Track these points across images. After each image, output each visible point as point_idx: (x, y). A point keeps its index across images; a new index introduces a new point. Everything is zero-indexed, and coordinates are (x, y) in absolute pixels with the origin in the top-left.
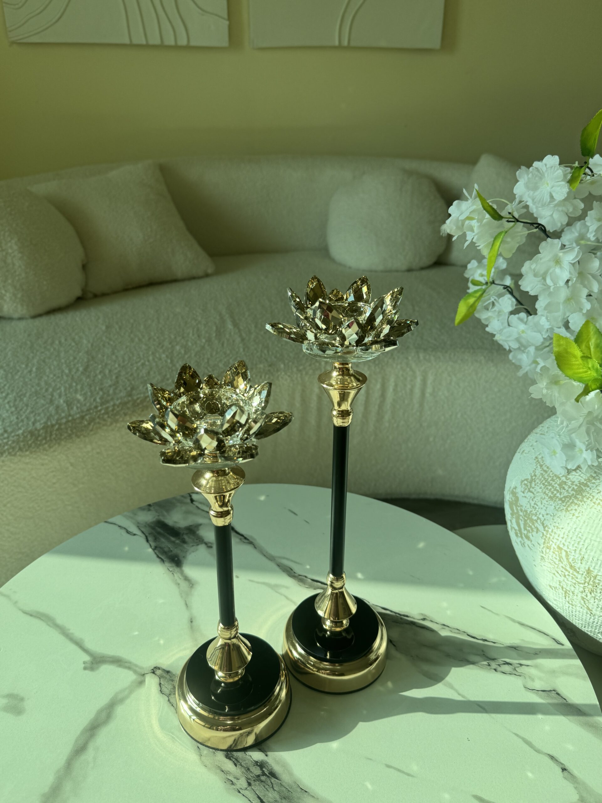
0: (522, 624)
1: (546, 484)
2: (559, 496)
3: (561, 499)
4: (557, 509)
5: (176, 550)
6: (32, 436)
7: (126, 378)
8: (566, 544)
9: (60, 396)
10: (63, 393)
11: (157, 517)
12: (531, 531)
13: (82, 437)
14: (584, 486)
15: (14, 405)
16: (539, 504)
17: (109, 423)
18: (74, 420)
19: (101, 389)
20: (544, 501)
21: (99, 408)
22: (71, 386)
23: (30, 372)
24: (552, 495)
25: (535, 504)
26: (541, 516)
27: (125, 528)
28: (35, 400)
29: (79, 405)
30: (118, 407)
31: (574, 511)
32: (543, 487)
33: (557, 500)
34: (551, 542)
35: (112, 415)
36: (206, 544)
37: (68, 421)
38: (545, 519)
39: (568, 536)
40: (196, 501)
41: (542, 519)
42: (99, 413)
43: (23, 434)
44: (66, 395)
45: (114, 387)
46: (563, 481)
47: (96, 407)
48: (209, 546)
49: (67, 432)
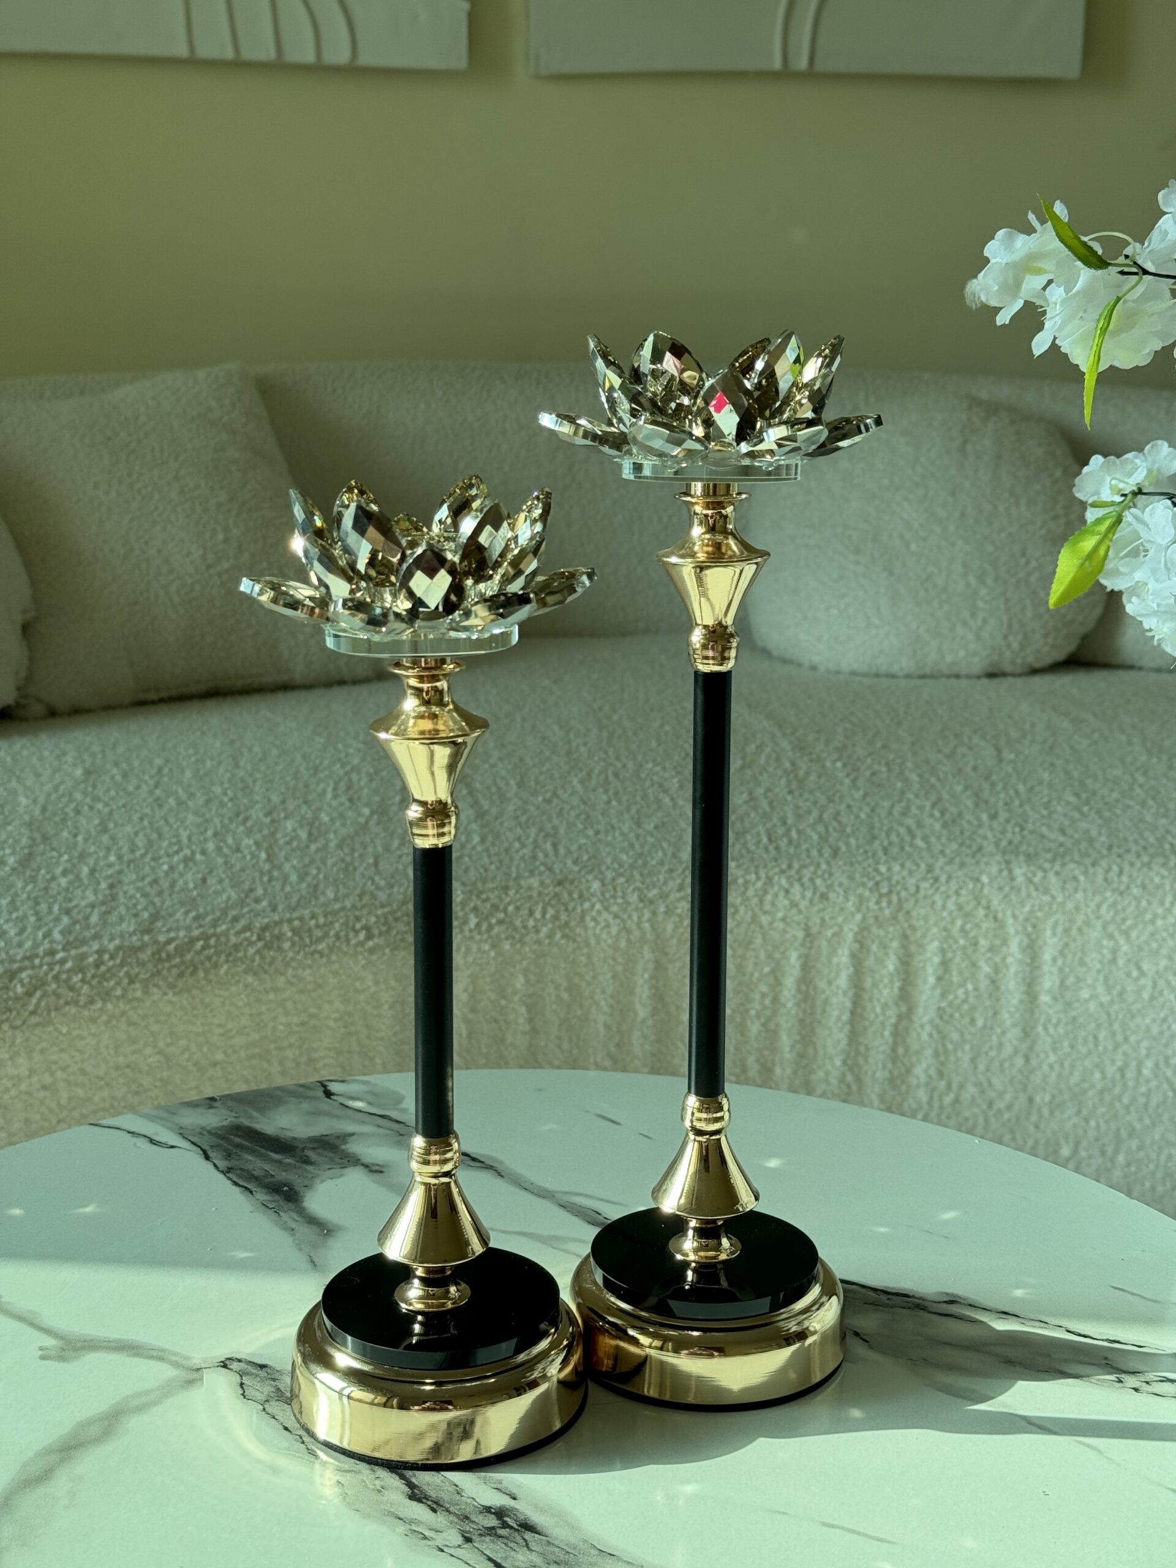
5: (284, 1174)
11: (232, 1120)
13: (5, 1028)
21: (60, 956)
27: (145, 1136)
36: (366, 1166)
40: (338, 1095)
48: (374, 1170)
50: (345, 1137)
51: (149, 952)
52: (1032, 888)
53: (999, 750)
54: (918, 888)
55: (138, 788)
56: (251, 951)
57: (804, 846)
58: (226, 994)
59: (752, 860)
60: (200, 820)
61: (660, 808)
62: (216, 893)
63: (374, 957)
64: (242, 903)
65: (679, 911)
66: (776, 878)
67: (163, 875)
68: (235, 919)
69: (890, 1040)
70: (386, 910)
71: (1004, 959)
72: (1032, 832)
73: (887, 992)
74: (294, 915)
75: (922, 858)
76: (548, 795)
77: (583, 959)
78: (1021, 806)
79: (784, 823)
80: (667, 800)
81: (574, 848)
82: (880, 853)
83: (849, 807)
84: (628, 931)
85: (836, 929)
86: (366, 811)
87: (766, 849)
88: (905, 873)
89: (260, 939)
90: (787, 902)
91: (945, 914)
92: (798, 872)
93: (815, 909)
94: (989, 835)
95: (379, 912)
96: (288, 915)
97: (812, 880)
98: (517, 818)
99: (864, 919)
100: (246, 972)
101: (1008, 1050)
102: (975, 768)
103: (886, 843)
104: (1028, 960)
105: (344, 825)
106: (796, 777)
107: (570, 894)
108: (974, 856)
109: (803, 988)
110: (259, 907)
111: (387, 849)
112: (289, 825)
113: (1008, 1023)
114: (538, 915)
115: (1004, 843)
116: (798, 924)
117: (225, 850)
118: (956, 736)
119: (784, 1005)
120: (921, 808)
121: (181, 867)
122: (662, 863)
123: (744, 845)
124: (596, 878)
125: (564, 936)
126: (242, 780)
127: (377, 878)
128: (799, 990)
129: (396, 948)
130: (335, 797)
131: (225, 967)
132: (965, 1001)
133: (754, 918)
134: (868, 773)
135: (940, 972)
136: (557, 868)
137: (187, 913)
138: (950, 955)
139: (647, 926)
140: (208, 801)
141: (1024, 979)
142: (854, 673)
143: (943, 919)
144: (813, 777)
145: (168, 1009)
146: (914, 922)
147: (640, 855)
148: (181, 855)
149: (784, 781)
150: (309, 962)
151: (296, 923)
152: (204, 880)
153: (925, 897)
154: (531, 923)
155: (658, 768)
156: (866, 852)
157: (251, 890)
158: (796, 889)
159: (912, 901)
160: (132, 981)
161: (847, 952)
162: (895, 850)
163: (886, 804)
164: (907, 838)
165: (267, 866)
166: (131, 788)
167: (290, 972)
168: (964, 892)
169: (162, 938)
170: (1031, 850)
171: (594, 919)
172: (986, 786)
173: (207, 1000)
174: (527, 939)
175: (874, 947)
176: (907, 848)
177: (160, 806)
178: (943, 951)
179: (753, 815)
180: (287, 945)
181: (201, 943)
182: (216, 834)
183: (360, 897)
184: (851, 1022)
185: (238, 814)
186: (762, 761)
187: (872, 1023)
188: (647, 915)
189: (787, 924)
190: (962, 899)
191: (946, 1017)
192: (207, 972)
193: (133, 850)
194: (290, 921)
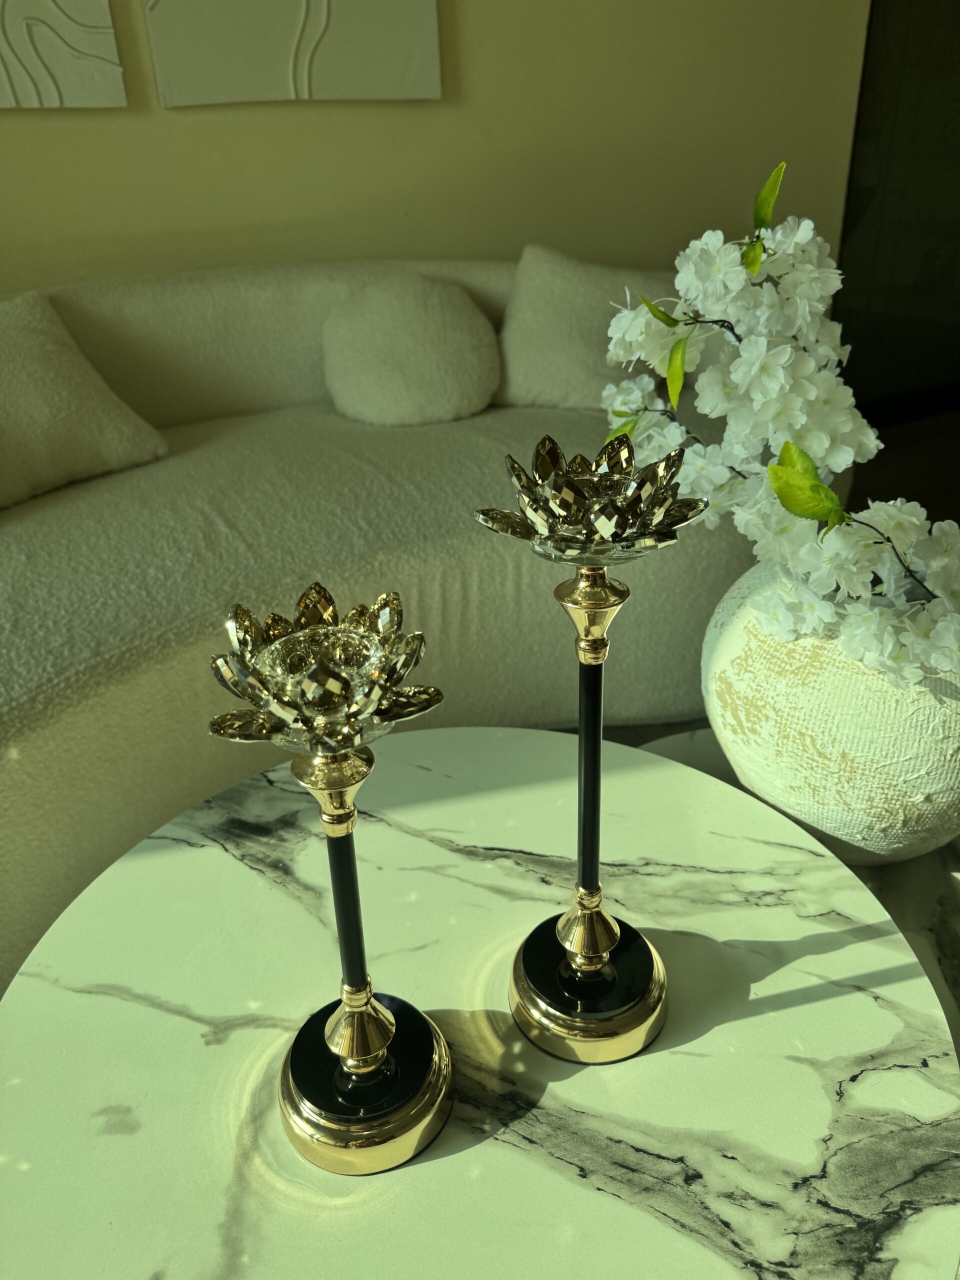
0: (768, 843)
1: (768, 657)
2: (790, 668)
3: (793, 672)
4: (790, 685)
5: (275, 853)
7: (84, 629)
8: (810, 726)
11: (226, 815)
12: (757, 722)
13: (38, 729)
14: (820, 649)
16: (764, 684)
17: (75, 702)
18: (20, 706)
19: (50, 652)
20: (770, 680)
21: (55, 681)
24: (780, 670)
25: (758, 686)
26: (770, 700)
27: (184, 841)
29: (21, 682)
30: (84, 674)
31: (813, 684)
32: (765, 662)
33: (788, 674)
34: (788, 730)
35: (78, 688)
36: (317, 836)
37: (12, 709)
38: (775, 702)
39: (810, 716)
40: (277, 782)
41: (772, 702)
42: (57, 689)
45: (69, 645)
46: (790, 649)
47: (50, 680)
49: (14, 726)
50: (295, 815)
51: (102, 666)
53: (480, 468)
55: (60, 562)
57: (410, 536)
58: (148, 677)
59: (388, 548)
60: (102, 578)
61: (336, 526)
64: (142, 625)
66: (401, 556)
67: (94, 617)
68: (142, 636)
69: (459, 617)
71: (506, 574)
74: (172, 625)
76: (279, 528)
79: (397, 524)
80: (338, 521)
82: (445, 534)
83: (424, 511)
85: (432, 575)
86: (190, 555)
87: (393, 541)
88: (458, 542)
89: (158, 643)
91: (479, 559)
92: (411, 551)
93: (422, 567)
96: (169, 627)
97: (418, 554)
98: (268, 545)
99: (444, 568)
100: (155, 663)
101: (510, 612)
103: (446, 528)
104: (516, 573)
105: (180, 566)
106: (395, 497)
109: (419, 604)
110: (152, 626)
111: (208, 575)
112: (152, 572)
113: (510, 600)
116: (414, 576)
117: (122, 594)
118: (458, 461)
119: (411, 613)
121: (102, 610)
122: (347, 558)
123: (382, 540)
126: (116, 547)
128: (417, 605)
130: (170, 549)
131: (144, 663)
132: (490, 595)
134: (427, 490)
135: (479, 585)
136: (297, 570)
137: (115, 638)
138: (483, 577)
139: (347, 592)
140: (102, 565)
141: (515, 581)
144: (402, 496)
146: (466, 565)
148: (100, 602)
150: (185, 649)
151: (174, 630)
152: (117, 616)
155: (327, 503)
156: (439, 534)
157: (145, 616)
158: (412, 559)
159: (464, 556)
160: (98, 685)
161: (438, 584)
162: (452, 531)
163: (441, 506)
164: (455, 524)
165: (148, 600)
166: (56, 564)
167: (177, 656)
169: (107, 657)
173: (139, 682)
175: (450, 580)
176: (457, 529)
177: (77, 573)
178: (480, 575)
179: (381, 523)
180: (173, 644)
181: (128, 654)
182: (114, 585)
185: (121, 570)
187: (451, 613)
188: (346, 586)
191: (483, 604)
192: (135, 669)
193: (72, 605)
194: (171, 630)
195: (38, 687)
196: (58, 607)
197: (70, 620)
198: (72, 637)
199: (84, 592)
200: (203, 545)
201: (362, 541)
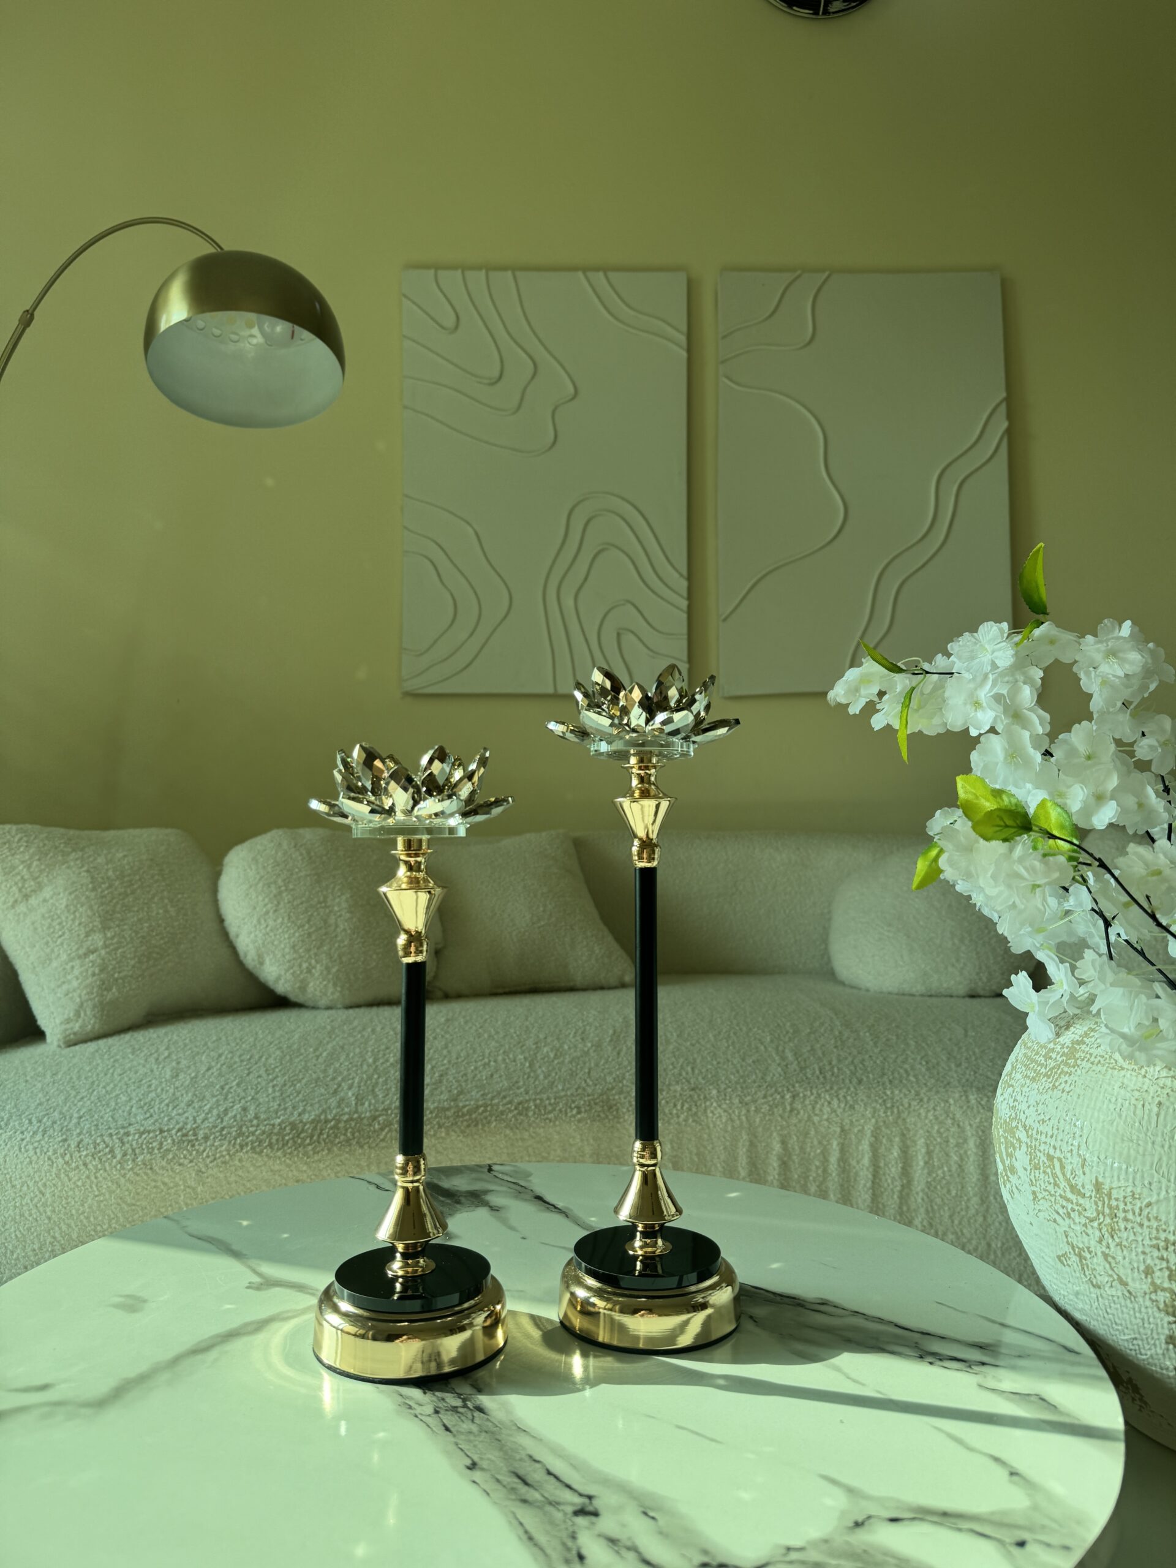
2: (1045, 1071)
3: (1047, 1075)
4: (1042, 1092)
6: (292, 1130)
8: (1059, 1144)
9: (350, 1088)
10: (356, 1084)
15: (281, 1090)
16: (1019, 1098)
18: (361, 1119)
20: (1027, 1090)
22: (370, 1078)
23: (318, 1057)
24: (1037, 1076)
25: (1016, 1101)
26: (1024, 1117)
27: (376, 1185)
28: (313, 1088)
29: (373, 1101)
31: (1063, 1085)
32: (1026, 1069)
34: (1038, 1154)
36: (491, 1207)
37: (352, 1119)
39: (1058, 1129)
43: (280, 1125)
44: (359, 1087)
46: (1051, 1049)
48: (494, 1209)
49: (345, 1134)
50: (486, 1192)
51: (452, 1111)
52: (980, 1107)
53: (966, 1031)
54: (910, 1105)
55: (471, 1028)
56: (510, 1115)
57: (841, 1077)
58: (494, 1139)
59: (809, 1083)
60: (497, 1045)
61: (757, 1052)
62: (497, 1083)
63: (581, 1125)
64: (510, 1088)
65: (763, 1110)
66: (823, 1095)
67: (470, 1071)
68: (504, 1097)
69: (898, 1201)
70: (590, 1098)
71: (966, 1152)
72: (981, 1075)
73: (894, 1170)
74: (538, 1097)
75: (912, 1087)
76: (694, 1042)
77: (705, 1136)
78: (976, 1060)
79: (830, 1063)
80: (762, 1048)
81: (704, 1070)
82: (887, 1083)
83: (870, 1056)
84: (732, 1121)
85: (860, 1128)
86: (589, 1045)
87: (818, 1078)
88: (902, 1095)
89: (516, 1109)
90: (829, 1109)
91: (927, 1121)
92: (836, 1092)
93: (846, 1114)
94: (955, 1075)
95: (586, 1099)
96: (534, 1097)
97: (845, 1097)
98: (673, 1052)
99: (877, 1122)
100: (506, 1127)
101: (972, 1211)
102: (950, 1040)
103: (891, 1078)
104: (981, 1154)
105: (575, 1051)
106: (841, 1039)
107: (699, 1096)
108: (944, 1087)
109: (842, 1164)
110: (518, 1091)
111: (597, 1065)
112: (545, 1050)
113: (971, 1193)
114: (679, 1107)
115: (964, 1080)
116: (836, 1123)
117: (507, 1061)
118: (942, 1023)
119: (831, 1175)
120: (914, 1059)
121: (481, 1068)
122: (755, 1082)
123: (805, 1075)
124: (715, 1088)
125: (694, 1121)
126: (527, 1027)
127: (588, 1080)
128: (839, 1165)
129: (594, 1121)
130: (574, 1036)
131: (494, 1124)
132: (943, 1178)
133: (809, 1118)
134: (884, 1039)
135: (926, 1159)
136: (692, 1081)
137: (478, 1092)
138: (932, 1148)
139: (744, 1118)
140: (505, 1036)
141: (979, 1165)
142: (890, 993)
143: (926, 1125)
144: (851, 1040)
145: (460, 1145)
146: (908, 1126)
147: (742, 1077)
148: (483, 1062)
149: (833, 1042)
150: (543, 1124)
151: (538, 1102)
152: (492, 1075)
153: (914, 1110)
154: (675, 1112)
155: (760, 1031)
156: (878, 1082)
157: (517, 1082)
158: (835, 1102)
159: (906, 1113)
160: (440, 1127)
161: (867, 1143)
162: (896, 1082)
163: (894, 1056)
164: (905, 1075)
165: (528, 1070)
166: (467, 1028)
167: (531, 1129)
168: (938, 1108)
169: (461, 1104)
170: (980, 1085)
171: (712, 1112)
172: (956, 1049)
173: (483, 1142)
174: (672, 1121)
175: (884, 1141)
176: (904, 1081)
177: (479, 1037)
178: (927, 1145)
179: (812, 1058)
180: (531, 1114)
181: (482, 1108)
182: (504, 1052)
183: (577, 1090)
184: (873, 1188)
185: (519, 1043)
186: (822, 1030)
187: (885, 1189)
188: (744, 1112)
189: (829, 1123)
190: (937, 1113)
191: (932, 1188)
192: (483, 1125)
193: (457, 1058)
194: (535, 1100)
195: (386, 1110)
196: (445, 1057)
197: (447, 1069)
198: (440, 1081)
199: (474, 1052)
200: (608, 1040)
201: (779, 1069)
